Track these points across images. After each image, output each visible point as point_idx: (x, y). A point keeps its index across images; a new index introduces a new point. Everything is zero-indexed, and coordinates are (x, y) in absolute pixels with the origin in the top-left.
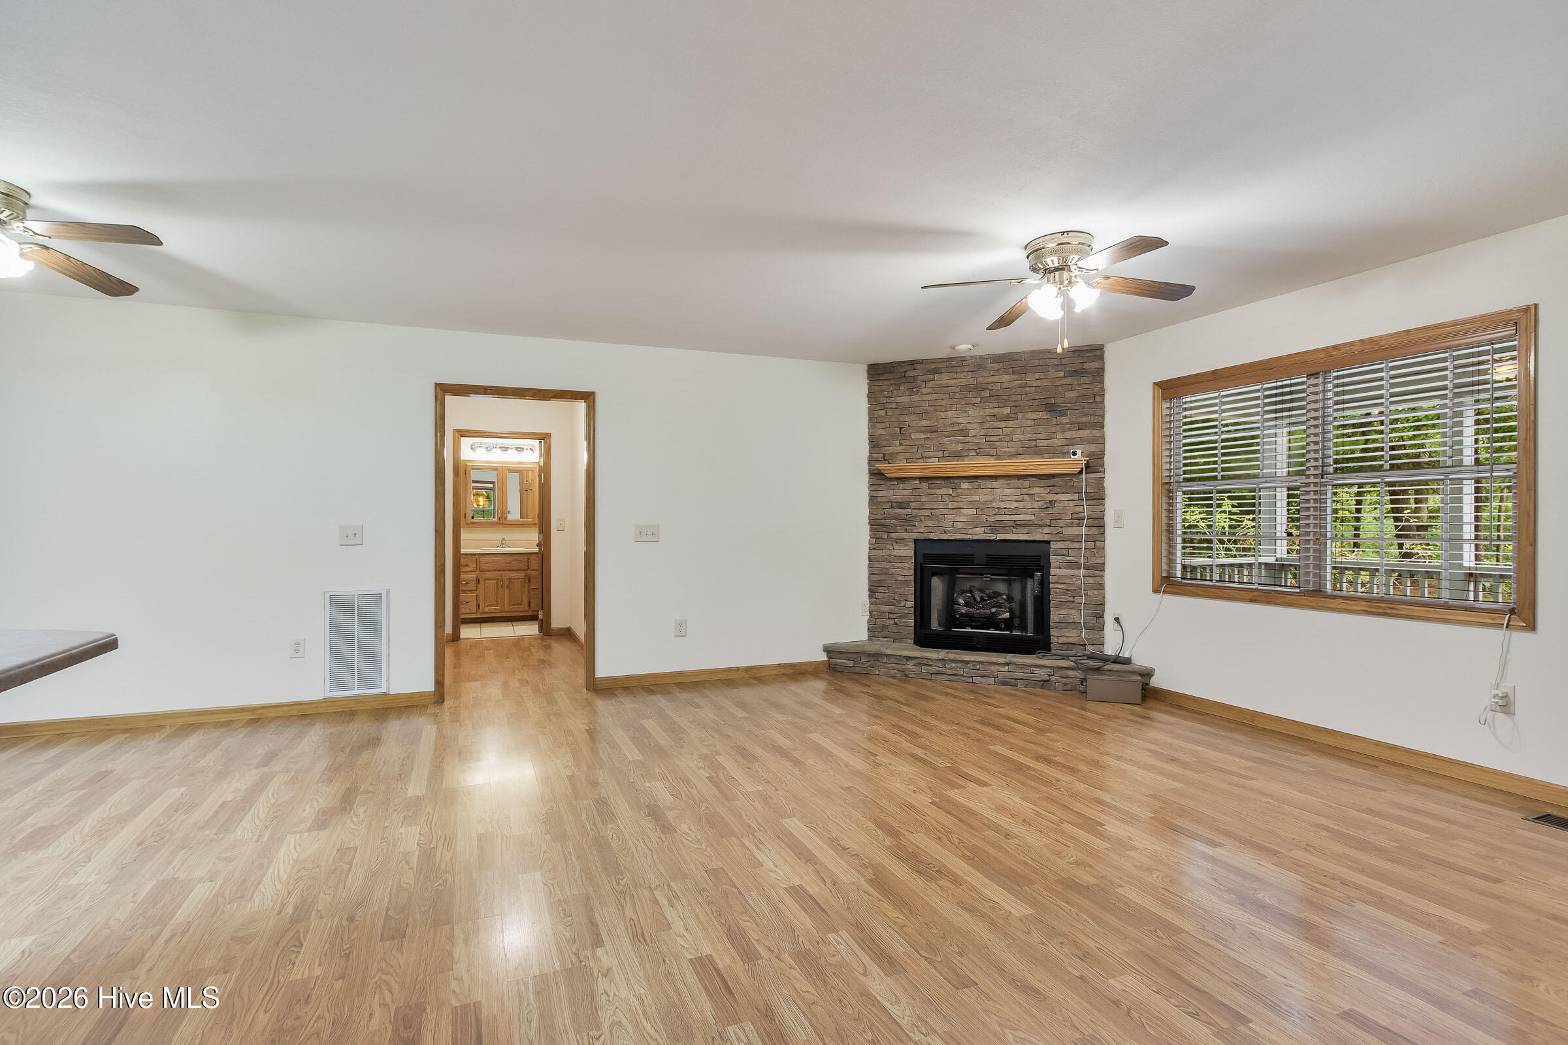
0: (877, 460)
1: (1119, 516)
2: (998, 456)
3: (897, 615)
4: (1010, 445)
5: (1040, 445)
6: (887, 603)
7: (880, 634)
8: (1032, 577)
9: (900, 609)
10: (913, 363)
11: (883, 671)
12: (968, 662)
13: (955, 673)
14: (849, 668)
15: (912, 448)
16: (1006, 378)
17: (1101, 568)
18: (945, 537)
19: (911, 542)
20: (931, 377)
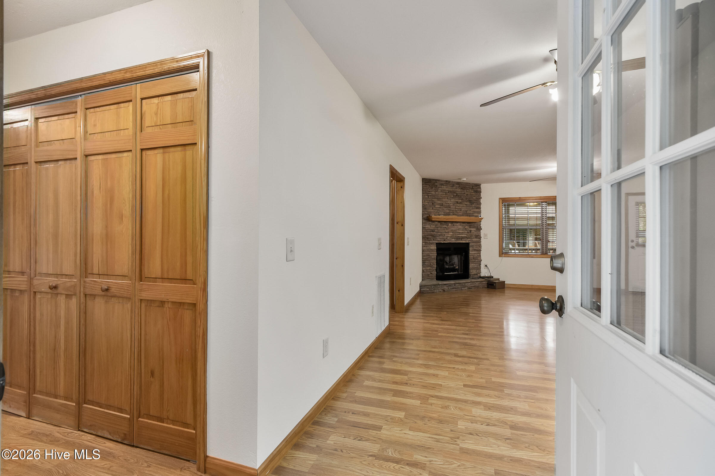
1: (486, 235)
2: (458, 215)
3: (431, 270)
4: (461, 212)
5: (467, 212)
6: (428, 266)
7: (426, 278)
8: (463, 254)
10: (436, 180)
12: (460, 283)
15: (436, 210)
16: (460, 190)
17: (480, 251)
18: (445, 242)
19: (435, 244)
20: (441, 186)
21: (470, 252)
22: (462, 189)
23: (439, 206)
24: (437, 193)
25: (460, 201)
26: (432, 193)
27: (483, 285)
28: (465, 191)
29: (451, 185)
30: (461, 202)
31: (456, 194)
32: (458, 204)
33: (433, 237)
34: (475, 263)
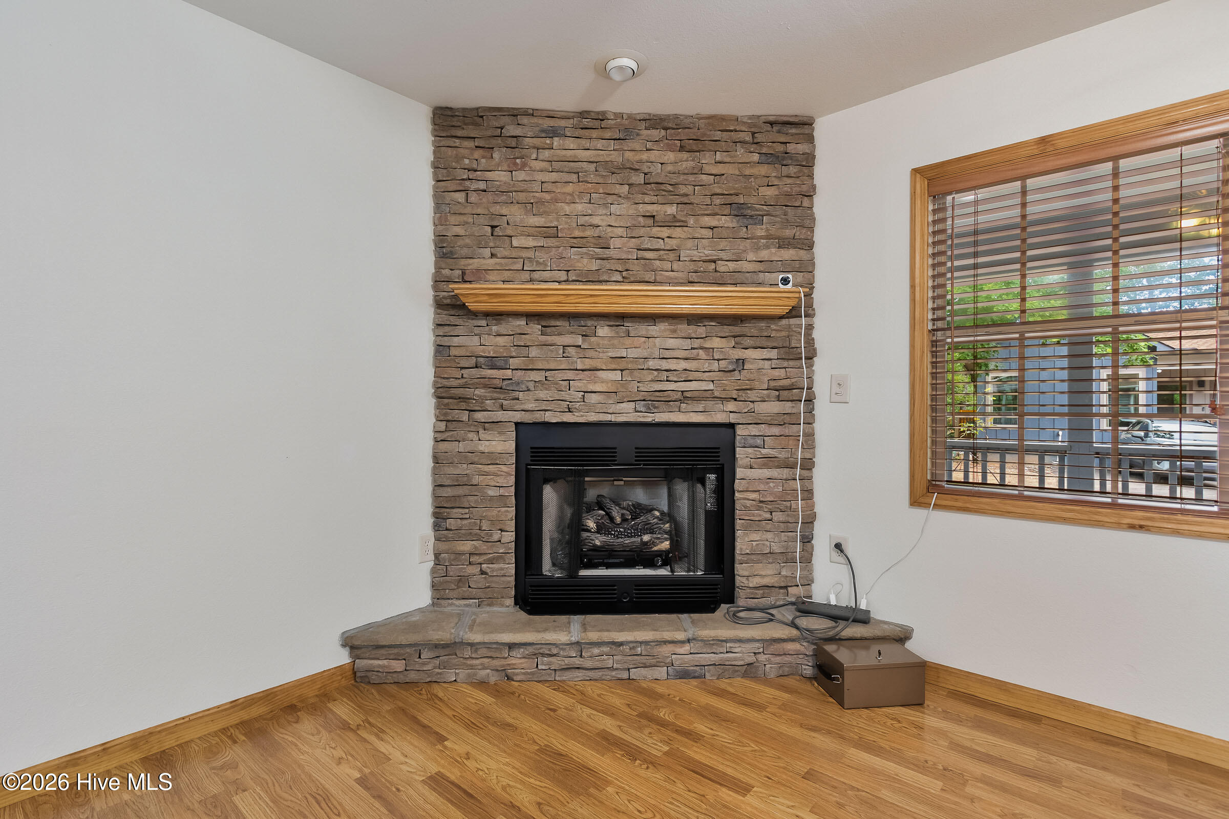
0: (449, 281)
1: (839, 384)
2: (657, 284)
3: (485, 557)
4: (675, 267)
5: (722, 269)
6: (470, 536)
7: (451, 594)
8: (703, 482)
9: (492, 546)
10: (515, 112)
11: (463, 674)
12: (621, 644)
13: (599, 665)
14: (395, 675)
15: (514, 263)
16: (671, 156)
17: (808, 465)
18: (571, 418)
19: (509, 427)
20: (548, 142)
21: (740, 472)
22: (682, 149)
23: (531, 242)
24: (520, 175)
25: (671, 210)
26: (491, 175)
27: (787, 659)
28: (707, 159)
29: (608, 134)
30: (676, 216)
31: (639, 179)
32: (655, 230)
33: (495, 395)
34: (768, 527)
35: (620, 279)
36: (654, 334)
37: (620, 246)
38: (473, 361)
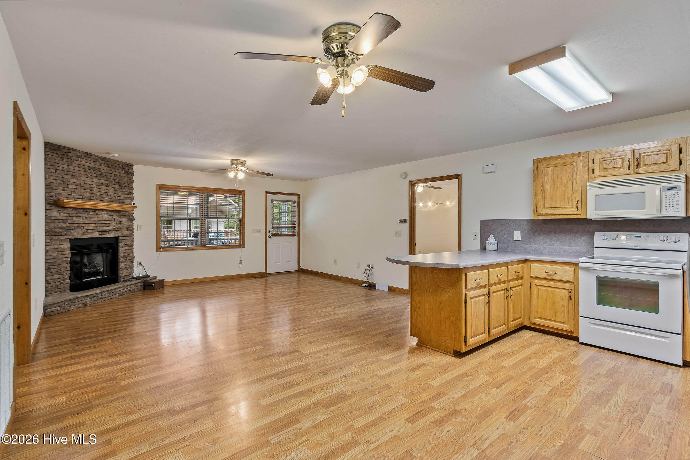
1: (140, 227)
2: (103, 202)
4: (107, 197)
5: (116, 198)
6: (57, 274)
7: (53, 292)
9: (63, 276)
10: (70, 149)
13: (105, 297)
14: (57, 312)
15: (69, 193)
17: (133, 246)
18: (84, 237)
19: (68, 240)
20: (78, 159)
21: (120, 249)
22: (108, 167)
23: (74, 187)
24: (70, 167)
25: (107, 182)
26: (62, 166)
27: (139, 288)
28: (113, 170)
29: (92, 160)
30: (107, 184)
31: (100, 173)
32: (103, 187)
33: (64, 231)
34: (126, 261)
35: (95, 199)
36: (103, 214)
37: (95, 190)
38: (59, 221)
